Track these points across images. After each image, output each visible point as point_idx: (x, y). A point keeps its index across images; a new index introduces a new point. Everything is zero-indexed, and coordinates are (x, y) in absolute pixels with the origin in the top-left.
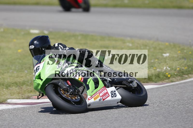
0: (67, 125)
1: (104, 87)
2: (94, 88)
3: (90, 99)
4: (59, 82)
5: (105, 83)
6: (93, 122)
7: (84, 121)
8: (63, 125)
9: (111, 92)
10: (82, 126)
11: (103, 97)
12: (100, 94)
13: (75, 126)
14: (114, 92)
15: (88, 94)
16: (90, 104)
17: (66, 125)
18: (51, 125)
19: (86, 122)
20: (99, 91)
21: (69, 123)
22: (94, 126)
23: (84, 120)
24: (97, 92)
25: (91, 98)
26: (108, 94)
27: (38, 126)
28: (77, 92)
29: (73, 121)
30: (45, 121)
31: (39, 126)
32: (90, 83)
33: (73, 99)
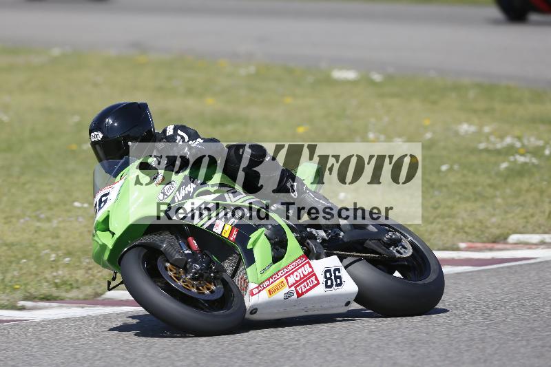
0: (434, 343)
1: (302, 256)
2: (270, 260)
3: (255, 291)
4: (163, 242)
5: (308, 244)
6: (509, 337)
7: (482, 334)
8: (423, 343)
9: (326, 271)
10: (477, 348)
11: (298, 288)
12: (289, 278)
13: (457, 348)
14: (335, 273)
15: (250, 279)
16: (256, 309)
17: (432, 345)
18: (387, 344)
19: (489, 335)
20: (286, 270)
21: (439, 339)
22: (512, 348)
23: (482, 330)
24: (279, 271)
25: (260, 289)
26: (316, 279)
27: (352, 346)
28: (216, 273)
29: (451, 334)
30: (371, 332)
31: (355, 346)
32: (258, 244)
33: (204, 293)
